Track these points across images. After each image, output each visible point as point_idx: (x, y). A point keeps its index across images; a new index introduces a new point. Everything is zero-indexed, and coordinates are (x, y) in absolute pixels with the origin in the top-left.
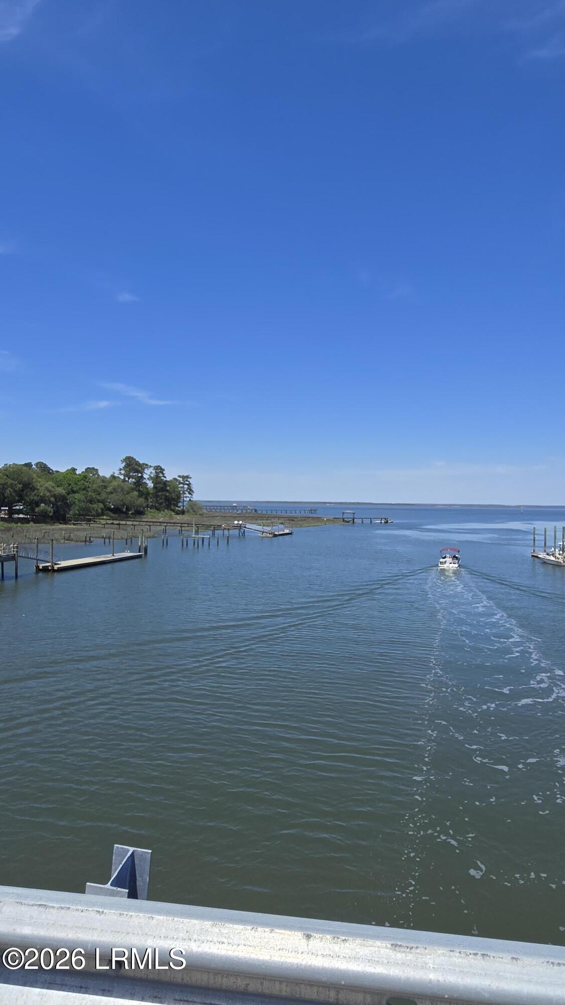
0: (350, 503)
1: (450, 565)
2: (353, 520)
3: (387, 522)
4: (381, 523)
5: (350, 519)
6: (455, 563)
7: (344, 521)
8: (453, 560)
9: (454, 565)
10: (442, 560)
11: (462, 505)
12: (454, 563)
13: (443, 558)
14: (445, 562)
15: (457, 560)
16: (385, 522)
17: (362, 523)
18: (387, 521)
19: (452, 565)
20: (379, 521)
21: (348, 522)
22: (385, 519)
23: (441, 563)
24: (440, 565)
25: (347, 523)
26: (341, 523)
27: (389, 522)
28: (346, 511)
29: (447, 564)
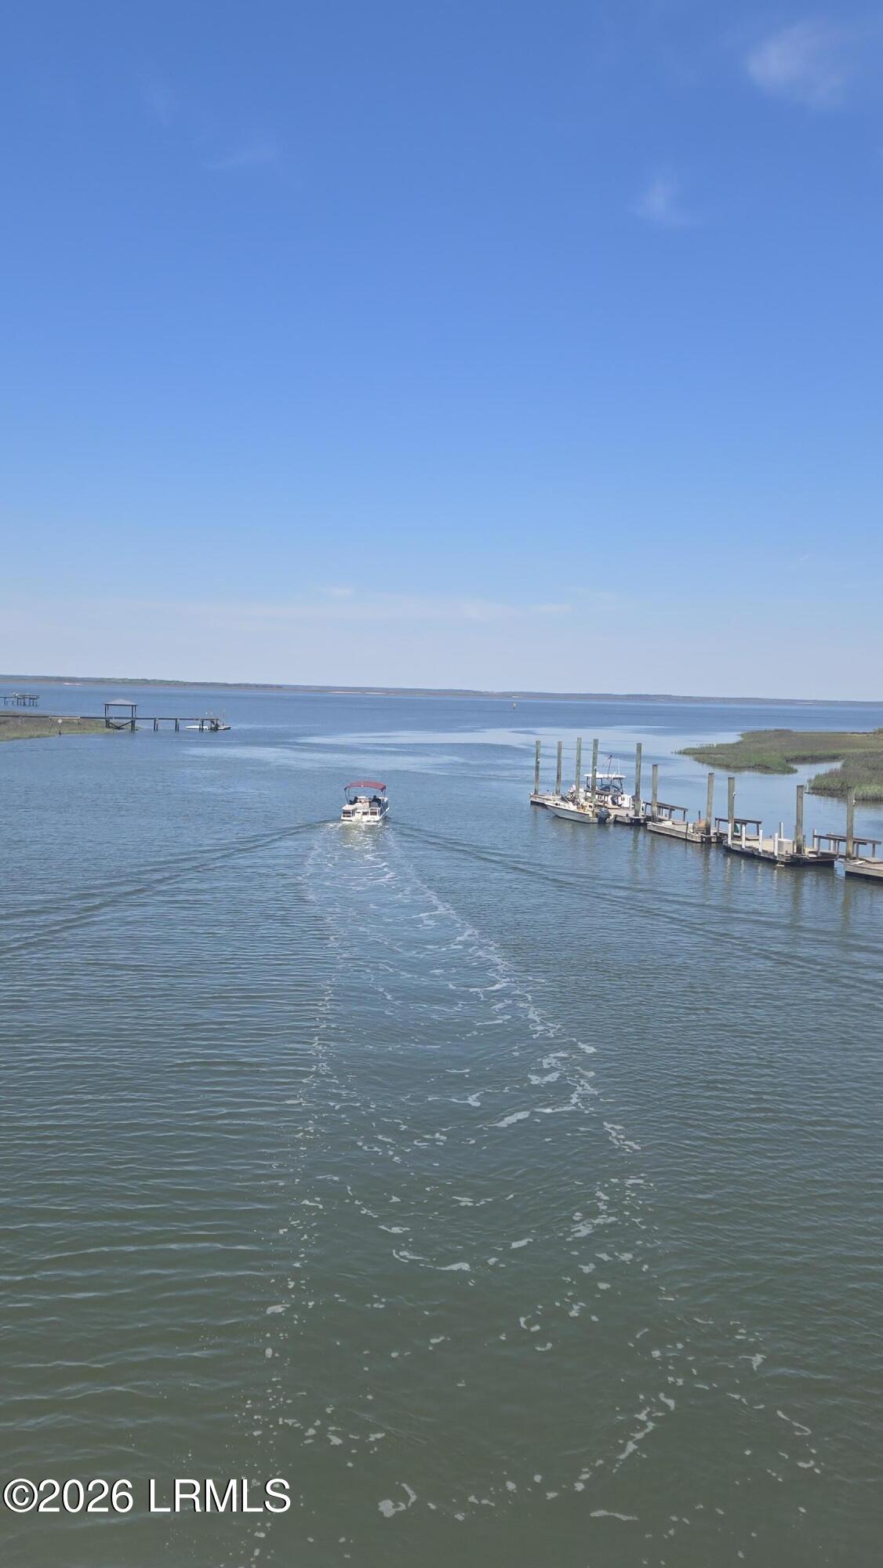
0: (124, 682)
1: (363, 817)
2: (133, 723)
3: (216, 729)
4: (201, 730)
5: (124, 721)
6: (375, 814)
7: (108, 725)
8: (370, 806)
9: (373, 816)
10: (348, 807)
11: (387, 691)
13: (352, 803)
14: (354, 812)
15: (379, 806)
16: (210, 729)
17: (156, 729)
18: (216, 726)
19: (369, 817)
20: (197, 727)
21: (119, 728)
22: (211, 721)
23: (347, 813)
24: (341, 819)
25: (118, 731)
26: (100, 730)
27: (221, 727)
29: (357, 816)
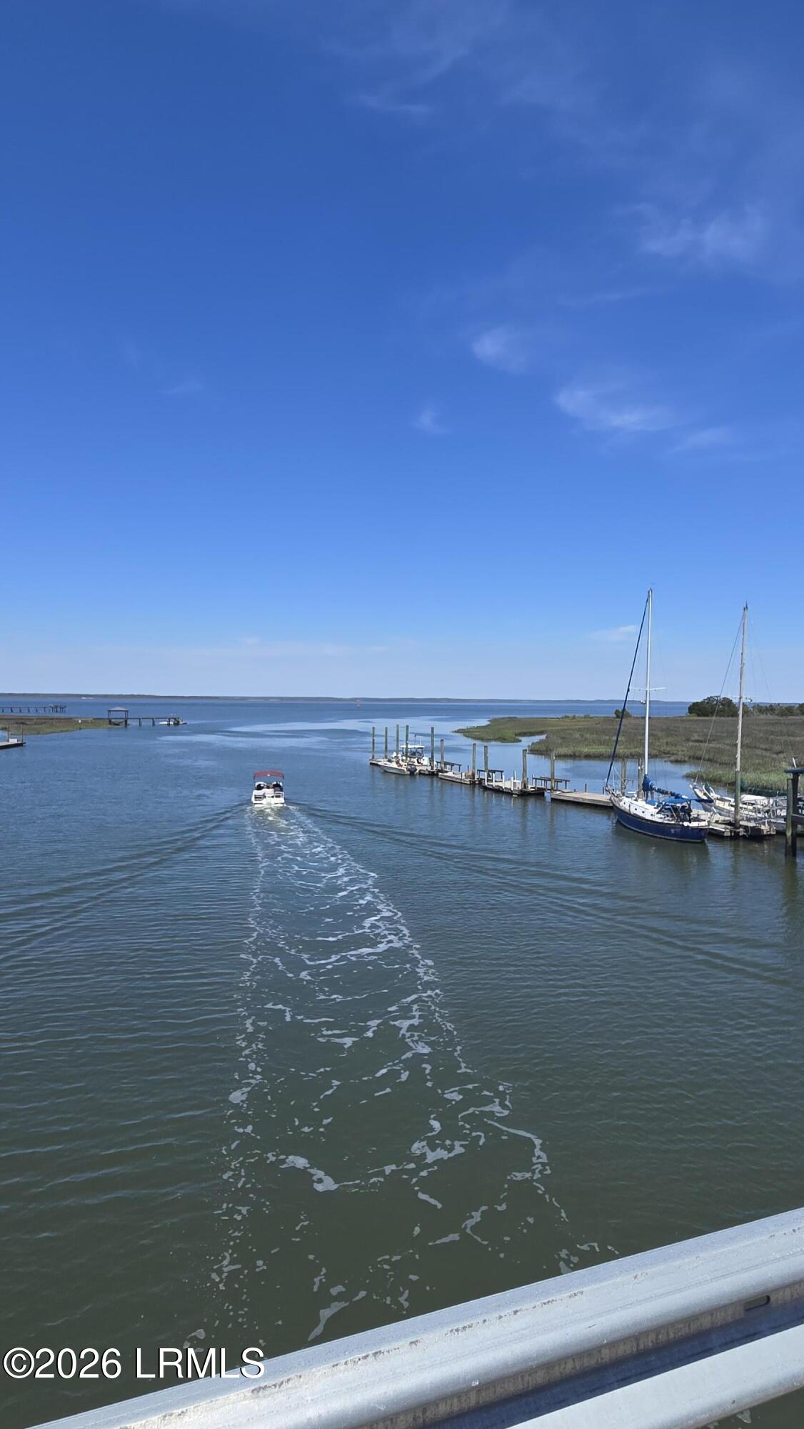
1: (270, 801)
2: (126, 721)
3: (177, 724)
4: (169, 725)
5: (121, 720)
6: (279, 797)
7: (110, 723)
9: (278, 799)
12: (277, 797)
15: (281, 790)
16: (175, 724)
17: (140, 725)
18: (178, 722)
19: (274, 800)
20: (166, 723)
21: (117, 725)
22: (175, 719)
23: (256, 798)
24: (255, 802)
25: (116, 727)
26: (105, 726)
27: (181, 723)
28: (115, 707)
29: (266, 800)
